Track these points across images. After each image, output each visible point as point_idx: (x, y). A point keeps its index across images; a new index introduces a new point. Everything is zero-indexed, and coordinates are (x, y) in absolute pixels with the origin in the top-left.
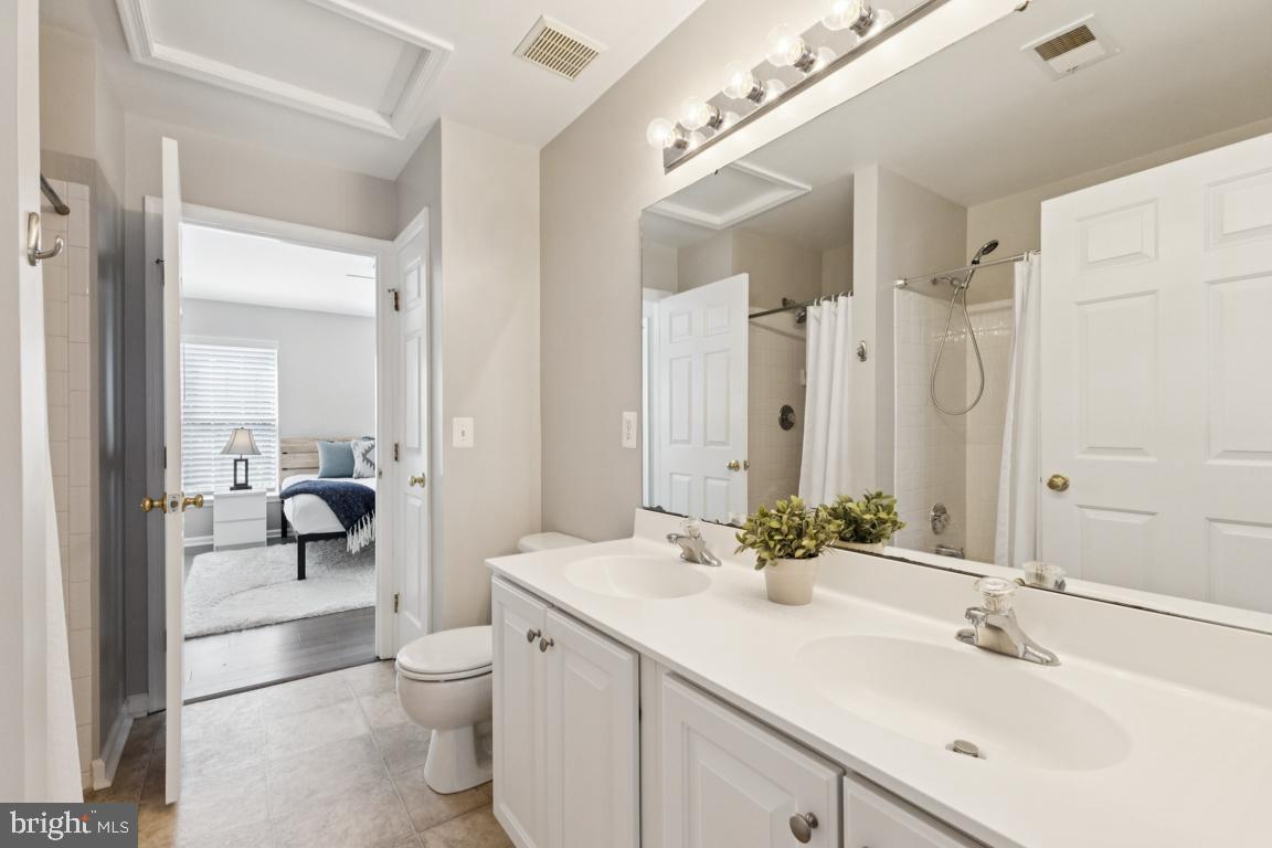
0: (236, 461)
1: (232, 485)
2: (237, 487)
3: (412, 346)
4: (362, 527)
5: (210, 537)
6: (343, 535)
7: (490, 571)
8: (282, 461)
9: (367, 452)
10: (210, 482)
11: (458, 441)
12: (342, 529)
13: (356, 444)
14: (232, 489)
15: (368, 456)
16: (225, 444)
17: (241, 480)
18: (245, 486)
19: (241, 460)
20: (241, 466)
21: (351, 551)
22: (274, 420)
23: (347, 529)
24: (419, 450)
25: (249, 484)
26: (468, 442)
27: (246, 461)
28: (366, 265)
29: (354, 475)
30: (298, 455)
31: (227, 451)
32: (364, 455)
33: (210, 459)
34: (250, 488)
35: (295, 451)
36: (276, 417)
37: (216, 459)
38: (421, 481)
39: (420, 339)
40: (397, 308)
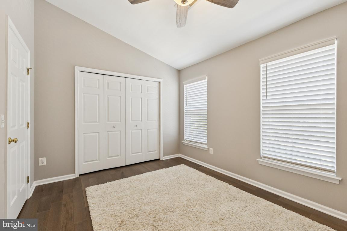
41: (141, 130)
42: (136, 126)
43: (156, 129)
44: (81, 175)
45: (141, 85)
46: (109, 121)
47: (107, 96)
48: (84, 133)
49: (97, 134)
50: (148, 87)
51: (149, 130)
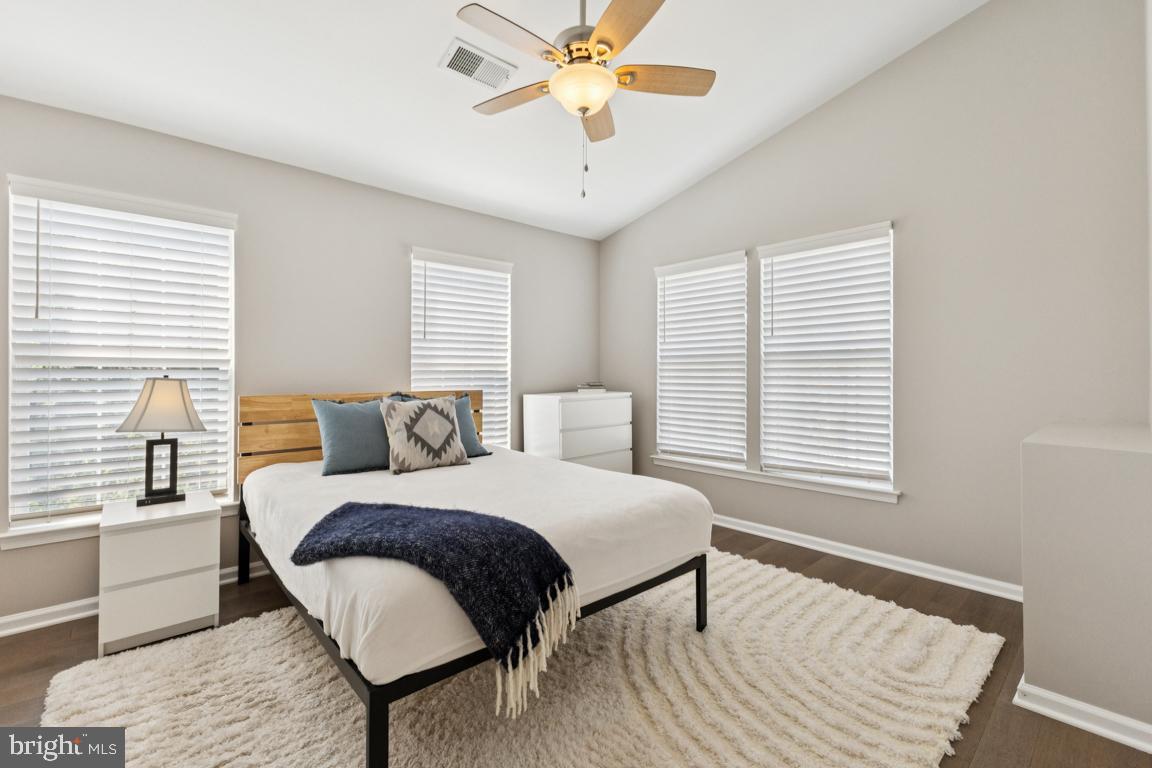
0: (151, 445)
1: (140, 491)
2: (153, 497)
5: (91, 600)
8: (240, 440)
9: (414, 421)
10: (95, 488)
13: (392, 408)
14: (140, 503)
15: (417, 430)
16: (128, 410)
17: (161, 482)
18: (171, 495)
19: (163, 441)
20: (162, 453)
22: (227, 361)
25: (179, 490)
27: (174, 443)
29: (393, 466)
30: (272, 427)
31: (133, 424)
32: (409, 428)
33: (94, 440)
34: (182, 498)
35: (268, 420)
36: (231, 355)
37: (105, 439)
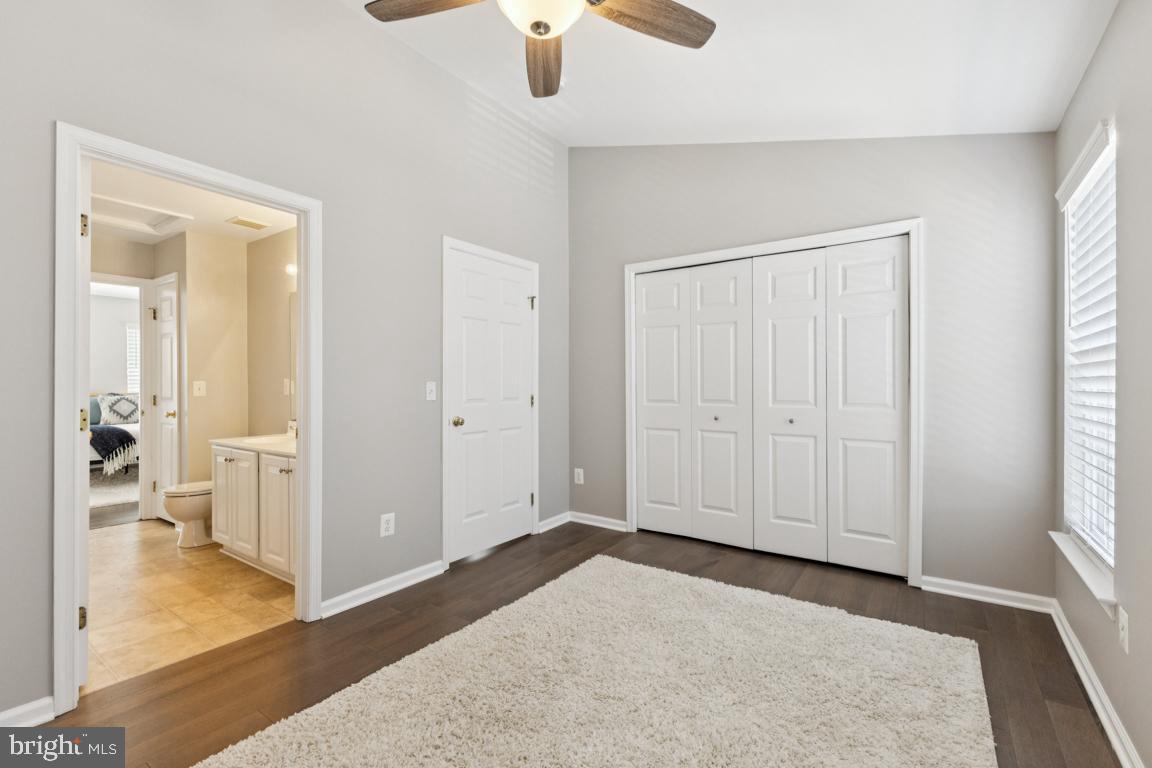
3: (166, 343)
4: (117, 455)
6: (101, 462)
7: (211, 444)
9: (113, 404)
11: (196, 393)
12: (101, 459)
13: (103, 399)
15: (114, 408)
21: (106, 474)
23: (104, 457)
24: (171, 398)
26: (203, 393)
28: (133, 291)
32: (111, 408)
38: (174, 415)
39: (172, 339)
40: (155, 318)
41: (815, 437)
42: (791, 422)
43: (889, 442)
44: (641, 531)
45: (815, 269)
46: (704, 400)
47: (699, 327)
48: (647, 428)
49: (675, 434)
50: (845, 270)
51: (849, 444)
